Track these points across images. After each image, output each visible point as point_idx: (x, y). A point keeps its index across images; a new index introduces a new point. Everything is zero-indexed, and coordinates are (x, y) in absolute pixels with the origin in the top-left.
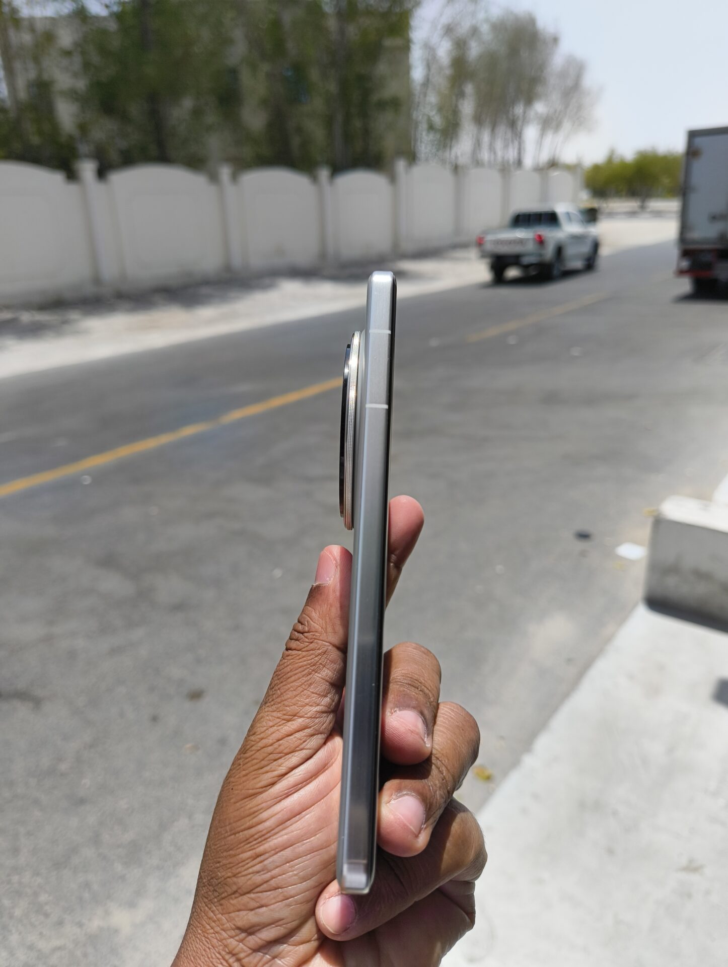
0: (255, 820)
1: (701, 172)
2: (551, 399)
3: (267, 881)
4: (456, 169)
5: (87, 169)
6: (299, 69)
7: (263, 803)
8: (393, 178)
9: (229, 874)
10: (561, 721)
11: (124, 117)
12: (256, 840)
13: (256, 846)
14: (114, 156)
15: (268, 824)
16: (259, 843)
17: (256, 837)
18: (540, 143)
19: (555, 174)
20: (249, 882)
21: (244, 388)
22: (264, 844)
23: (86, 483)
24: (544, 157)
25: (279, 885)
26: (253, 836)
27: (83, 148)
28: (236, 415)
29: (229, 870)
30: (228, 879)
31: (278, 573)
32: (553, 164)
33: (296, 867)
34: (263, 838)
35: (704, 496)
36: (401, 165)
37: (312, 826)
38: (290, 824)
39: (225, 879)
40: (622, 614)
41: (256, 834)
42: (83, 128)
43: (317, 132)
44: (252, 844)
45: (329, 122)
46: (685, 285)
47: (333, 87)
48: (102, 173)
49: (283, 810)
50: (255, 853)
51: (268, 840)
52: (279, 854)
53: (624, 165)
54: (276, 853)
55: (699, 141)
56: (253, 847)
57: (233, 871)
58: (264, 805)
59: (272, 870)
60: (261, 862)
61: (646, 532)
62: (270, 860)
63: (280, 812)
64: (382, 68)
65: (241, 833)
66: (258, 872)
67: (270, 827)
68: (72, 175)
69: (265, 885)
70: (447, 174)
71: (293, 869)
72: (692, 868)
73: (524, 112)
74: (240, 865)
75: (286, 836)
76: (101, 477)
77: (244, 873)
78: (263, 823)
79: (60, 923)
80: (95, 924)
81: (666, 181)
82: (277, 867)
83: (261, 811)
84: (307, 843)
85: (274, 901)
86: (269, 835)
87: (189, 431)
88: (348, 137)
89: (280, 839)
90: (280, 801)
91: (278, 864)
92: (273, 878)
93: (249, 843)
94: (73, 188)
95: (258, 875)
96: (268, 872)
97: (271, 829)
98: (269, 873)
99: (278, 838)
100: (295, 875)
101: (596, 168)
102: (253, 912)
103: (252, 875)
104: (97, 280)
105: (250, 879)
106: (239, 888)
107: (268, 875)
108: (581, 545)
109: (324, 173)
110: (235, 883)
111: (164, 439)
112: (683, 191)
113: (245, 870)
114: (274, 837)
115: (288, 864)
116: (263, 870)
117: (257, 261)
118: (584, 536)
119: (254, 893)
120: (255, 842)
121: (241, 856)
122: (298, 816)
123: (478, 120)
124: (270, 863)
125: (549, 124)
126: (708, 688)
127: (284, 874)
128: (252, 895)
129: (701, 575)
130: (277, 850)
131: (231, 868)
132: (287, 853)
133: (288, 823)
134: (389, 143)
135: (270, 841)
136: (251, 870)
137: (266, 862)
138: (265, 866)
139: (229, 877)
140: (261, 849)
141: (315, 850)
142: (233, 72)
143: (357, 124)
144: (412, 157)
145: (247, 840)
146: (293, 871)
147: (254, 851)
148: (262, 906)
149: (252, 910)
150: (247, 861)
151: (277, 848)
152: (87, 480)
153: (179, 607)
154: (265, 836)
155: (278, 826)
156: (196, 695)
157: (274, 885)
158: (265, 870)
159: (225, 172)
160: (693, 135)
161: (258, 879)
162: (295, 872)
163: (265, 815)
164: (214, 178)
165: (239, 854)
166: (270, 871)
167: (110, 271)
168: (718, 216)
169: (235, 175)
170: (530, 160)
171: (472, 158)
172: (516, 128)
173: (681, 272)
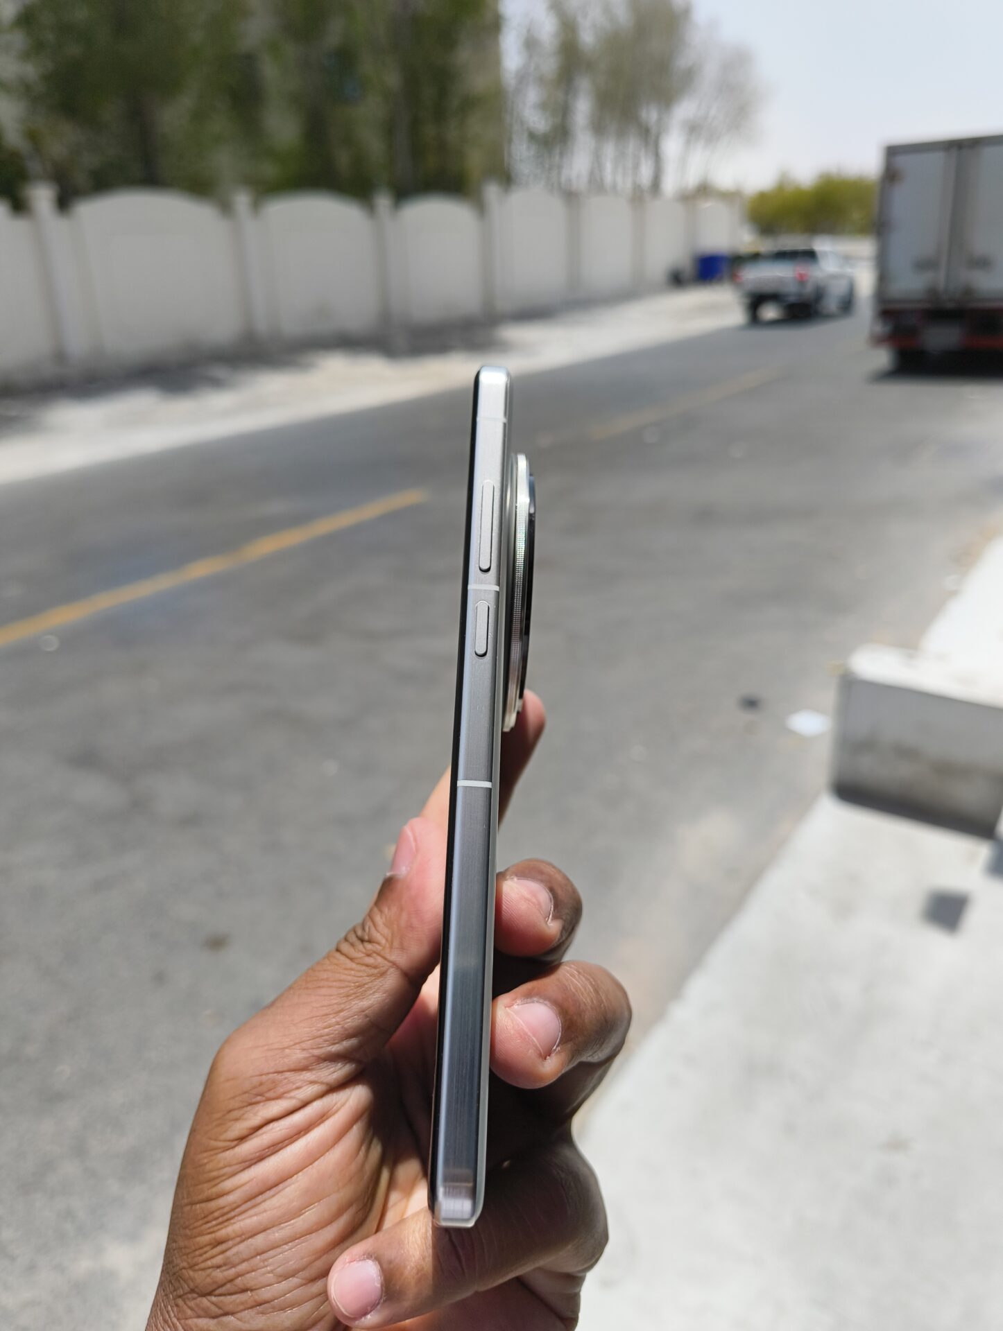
0: (214, 1190)
1: (903, 202)
2: (705, 516)
3: (231, 1281)
4: (570, 196)
5: (42, 196)
6: (345, 58)
7: (225, 1167)
8: (481, 207)
9: (185, 1264)
10: (721, 956)
11: (93, 121)
12: (216, 1218)
13: (215, 1228)
14: (81, 179)
15: (231, 1198)
16: (223, 1222)
17: (216, 1214)
18: (684, 161)
19: (707, 205)
20: (208, 1280)
21: (276, 507)
22: (228, 1226)
23: (49, 649)
24: (692, 178)
25: (248, 1286)
26: (213, 1212)
27: (34, 166)
28: (265, 546)
29: (185, 1257)
30: (183, 1270)
31: (331, 768)
32: (704, 190)
33: (271, 1260)
34: (225, 1218)
35: (909, 644)
36: (492, 191)
37: (295, 1203)
38: (261, 1200)
39: (181, 1269)
40: (801, 806)
41: (216, 1211)
42: (33, 136)
43: (374, 144)
44: (210, 1225)
45: (389, 130)
46: (882, 358)
47: (393, 79)
48: (64, 202)
49: (252, 1180)
50: (215, 1239)
51: (232, 1221)
52: (245, 1242)
53: (799, 194)
54: (242, 1241)
55: (901, 161)
56: (212, 1230)
57: (189, 1261)
58: (227, 1170)
59: (238, 1264)
60: (223, 1252)
61: (829, 697)
62: (235, 1250)
63: (248, 1182)
64: (464, 55)
65: (198, 1206)
66: (219, 1267)
67: (234, 1203)
68: (18, 207)
69: (228, 1286)
70: (556, 205)
71: (266, 1263)
72: (897, 1144)
73: (660, 120)
74: (197, 1253)
75: (255, 1218)
76: (72, 639)
77: (202, 1266)
78: (225, 1197)
79: (31, 1268)
80: (83, 1265)
81: (856, 215)
82: (244, 1261)
83: (224, 1178)
84: (286, 1226)
85: (242, 1307)
86: (233, 1214)
87: (200, 570)
88: (417, 151)
89: (248, 1221)
90: (249, 1166)
91: (245, 1257)
92: (239, 1275)
93: (208, 1222)
94: (20, 226)
95: (218, 1270)
96: (231, 1268)
97: (235, 1205)
98: (233, 1269)
99: (244, 1219)
100: (271, 1272)
101: (762, 197)
102: (216, 1320)
103: (211, 1270)
104: (60, 356)
105: (209, 1275)
106: (197, 1287)
107: (232, 1272)
108: (747, 716)
109: (383, 201)
110: (193, 1280)
111: (163, 583)
112: (879, 227)
113: (203, 1262)
114: (240, 1218)
115: (258, 1257)
116: (225, 1264)
117: (291, 327)
118: (751, 703)
119: (215, 1296)
120: (214, 1223)
121: (198, 1239)
122: (275, 1189)
123: (598, 128)
124: (234, 1255)
125: (695, 132)
126: (915, 904)
127: (253, 1271)
128: (213, 1299)
129: (905, 752)
130: (243, 1237)
131: (188, 1254)
132: (259, 1241)
133: (260, 1199)
134: (475, 160)
135: (234, 1223)
136: (209, 1263)
137: (229, 1253)
138: (228, 1258)
139: (184, 1268)
140: (222, 1233)
141: (298, 1236)
142: (249, 59)
143: (429, 131)
144: (507, 178)
145: (205, 1217)
146: (266, 1266)
147: (213, 1235)
148: (226, 1314)
149: (214, 1317)
150: (205, 1249)
151: (243, 1234)
152: (53, 644)
153: (191, 820)
154: (227, 1216)
155: (246, 1202)
156: (217, 943)
157: (242, 1286)
158: (227, 1264)
159: (242, 200)
160: (893, 152)
161: (219, 1275)
162: (269, 1268)
163: (228, 1184)
164: (226, 208)
165: (195, 1237)
166: (234, 1266)
167: (78, 344)
168: (924, 265)
169: (256, 205)
170: (670, 185)
171: (590, 182)
172: (650, 139)
173: (878, 341)
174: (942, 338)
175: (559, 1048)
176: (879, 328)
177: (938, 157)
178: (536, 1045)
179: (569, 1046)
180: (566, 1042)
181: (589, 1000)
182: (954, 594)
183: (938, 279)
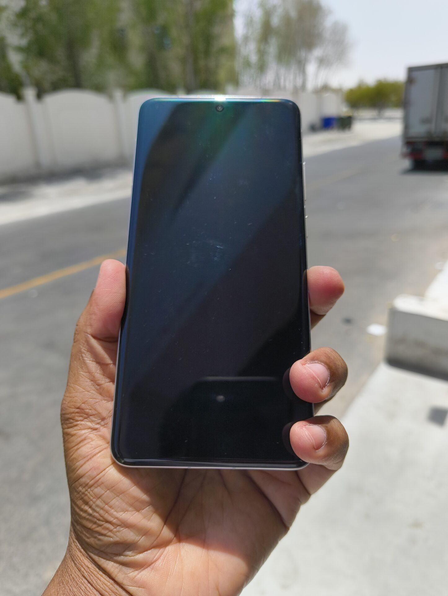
1: (416, 93)
2: (327, 236)
4: (264, 92)
5: (30, 93)
6: (164, 31)
11: (52, 60)
14: (47, 85)
18: (316, 75)
19: (327, 95)
23: (34, 296)
24: (320, 83)
27: (26, 80)
32: (326, 88)
35: (420, 294)
36: (229, 89)
40: (371, 368)
42: (27, 69)
43: (176, 68)
45: (183, 61)
46: (407, 163)
47: (186, 39)
48: (40, 96)
53: (369, 89)
55: (415, 74)
61: (385, 318)
64: (216, 30)
68: (19, 98)
72: (417, 525)
73: (306, 56)
81: (393, 98)
88: (196, 72)
94: (21, 106)
101: (351, 91)
104: (38, 165)
108: (346, 327)
112: (404, 104)
118: (348, 321)
125: (322, 62)
126: (424, 413)
129: (420, 344)
134: (222, 75)
142: (122, 31)
143: (202, 63)
144: (237, 83)
152: (35, 294)
159: (118, 94)
160: (411, 70)
164: (111, 97)
167: (46, 159)
168: (426, 121)
169: (125, 96)
170: (310, 85)
171: (274, 85)
172: (301, 66)
173: (404, 155)
174: (434, 154)
175: (329, 384)
176: (405, 150)
177: (432, 72)
178: (319, 382)
179: (333, 383)
180: (331, 382)
181: (340, 364)
182: (440, 271)
183: (432, 127)
